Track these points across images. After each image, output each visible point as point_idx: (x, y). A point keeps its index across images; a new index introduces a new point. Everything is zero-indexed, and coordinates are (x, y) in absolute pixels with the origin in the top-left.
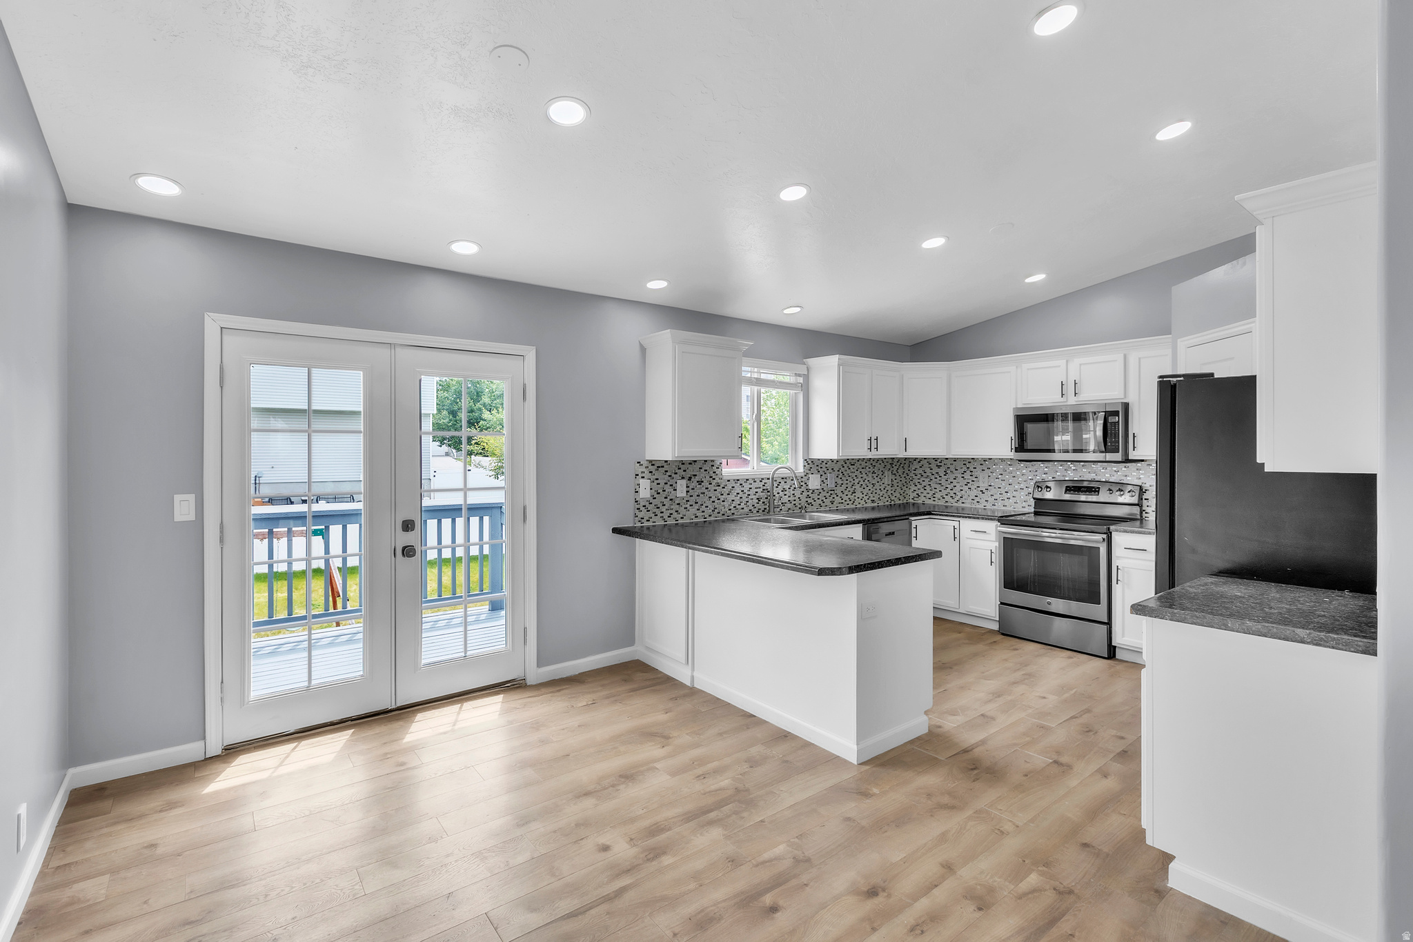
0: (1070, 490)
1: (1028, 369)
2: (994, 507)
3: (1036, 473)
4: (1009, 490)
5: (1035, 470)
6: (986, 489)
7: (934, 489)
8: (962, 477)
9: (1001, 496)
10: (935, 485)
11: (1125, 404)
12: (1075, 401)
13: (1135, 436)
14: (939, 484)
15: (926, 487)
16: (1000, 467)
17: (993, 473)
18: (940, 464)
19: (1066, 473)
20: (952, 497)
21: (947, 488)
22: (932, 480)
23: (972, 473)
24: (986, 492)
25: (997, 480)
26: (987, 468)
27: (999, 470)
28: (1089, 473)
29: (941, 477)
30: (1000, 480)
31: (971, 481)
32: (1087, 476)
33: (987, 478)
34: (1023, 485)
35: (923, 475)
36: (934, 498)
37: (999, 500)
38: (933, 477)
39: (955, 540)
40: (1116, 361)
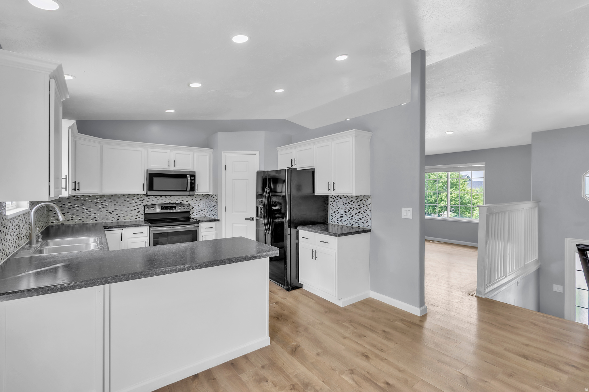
0: (163, 208)
1: (151, 151)
2: (118, 221)
3: (143, 201)
4: (128, 211)
5: (142, 199)
6: (113, 212)
7: (73, 214)
8: (95, 206)
9: (122, 214)
10: (73, 212)
11: (195, 172)
12: (174, 169)
13: (197, 185)
14: (77, 211)
15: (64, 213)
16: (122, 199)
17: (117, 202)
18: (77, 199)
19: (158, 201)
20: (88, 218)
21: (84, 213)
22: (70, 209)
23: (103, 203)
24: (113, 213)
25: (120, 206)
26: (114, 200)
27: (121, 201)
28: (168, 200)
29: (78, 206)
30: (122, 206)
31: (102, 208)
32: (167, 202)
33: (113, 205)
34: (136, 208)
35: (62, 207)
36: (73, 220)
37: (122, 217)
38: (71, 207)
39: (122, 241)
40: (190, 154)
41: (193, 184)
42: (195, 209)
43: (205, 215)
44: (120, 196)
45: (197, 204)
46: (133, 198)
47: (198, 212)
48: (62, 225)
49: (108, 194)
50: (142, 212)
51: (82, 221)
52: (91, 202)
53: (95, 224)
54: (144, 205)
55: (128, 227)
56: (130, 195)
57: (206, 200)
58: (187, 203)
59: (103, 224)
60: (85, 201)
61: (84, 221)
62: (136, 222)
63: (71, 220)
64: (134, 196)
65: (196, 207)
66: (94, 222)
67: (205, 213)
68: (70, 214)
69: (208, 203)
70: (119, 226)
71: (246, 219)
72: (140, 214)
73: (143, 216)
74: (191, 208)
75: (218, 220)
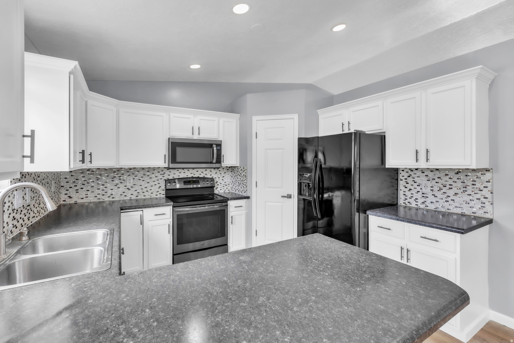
0: (186, 183)
1: (174, 117)
2: (138, 198)
3: (164, 175)
4: (148, 186)
5: (163, 173)
6: (131, 187)
7: (87, 191)
8: (112, 181)
9: (142, 190)
10: (87, 188)
11: (221, 141)
12: (198, 138)
13: (223, 156)
14: (92, 187)
15: (78, 190)
16: (141, 172)
17: (136, 176)
18: (92, 173)
19: (180, 174)
20: (104, 195)
21: (99, 189)
22: (84, 184)
23: (121, 178)
24: (131, 189)
25: (139, 181)
26: (132, 174)
27: (140, 174)
28: (191, 173)
29: (93, 182)
30: (141, 180)
31: (120, 183)
32: (190, 176)
33: (132, 180)
34: (156, 182)
35: (75, 182)
36: (87, 197)
37: (141, 193)
38: (85, 183)
39: (141, 224)
40: (215, 121)
41: (219, 155)
42: (219, 184)
43: (229, 190)
44: (139, 169)
45: (221, 179)
46: (153, 172)
47: (222, 187)
48: (75, 203)
49: (126, 167)
50: (163, 187)
51: (98, 199)
52: (108, 176)
53: (111, 202)
54: (165, 180)
55: (148, 207)
56: (150, 168)
57: (230, 173)
58: (211, 177)
59: (121, 201)
60: (101, 175)
61: (99, 199)
62: (157, 199)
63: (86, 197)
64: (154, 169)
65: (220, 181)
66: (111, 199)
67: (229, 188)
68: (84, 191)
69: (233, 177)
70: (139, 207)
71: (282, 197)
72: (161, 190)
73: (164, 192)
74: (215, 182)
75: (248, 198)
